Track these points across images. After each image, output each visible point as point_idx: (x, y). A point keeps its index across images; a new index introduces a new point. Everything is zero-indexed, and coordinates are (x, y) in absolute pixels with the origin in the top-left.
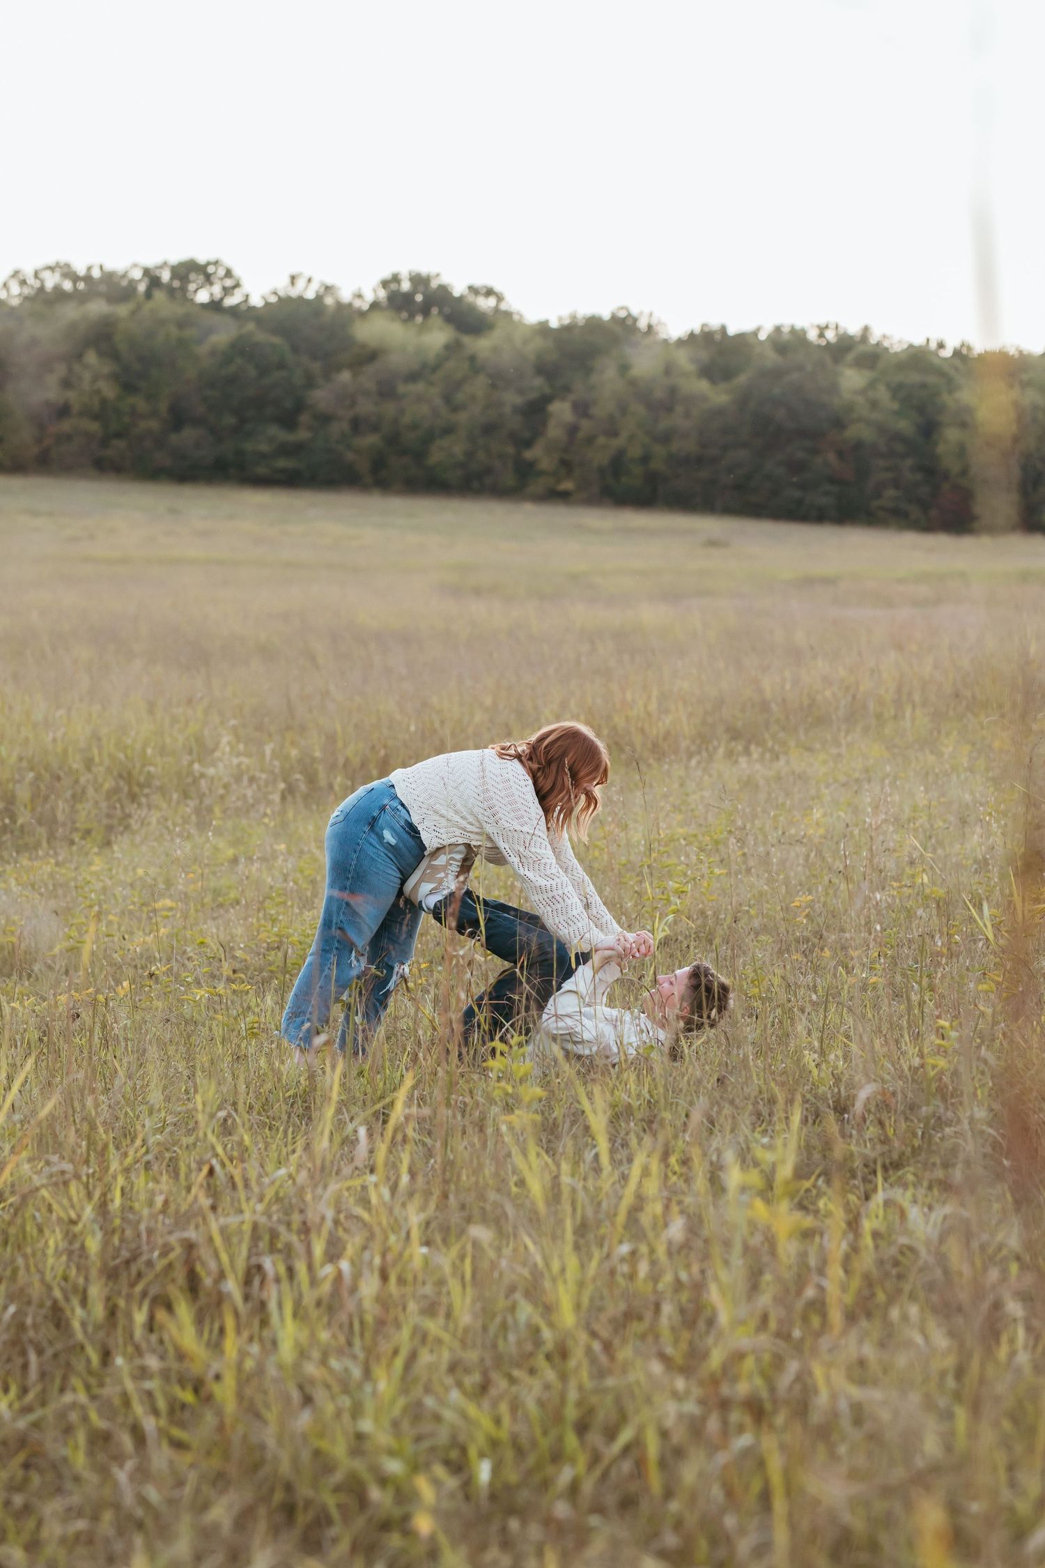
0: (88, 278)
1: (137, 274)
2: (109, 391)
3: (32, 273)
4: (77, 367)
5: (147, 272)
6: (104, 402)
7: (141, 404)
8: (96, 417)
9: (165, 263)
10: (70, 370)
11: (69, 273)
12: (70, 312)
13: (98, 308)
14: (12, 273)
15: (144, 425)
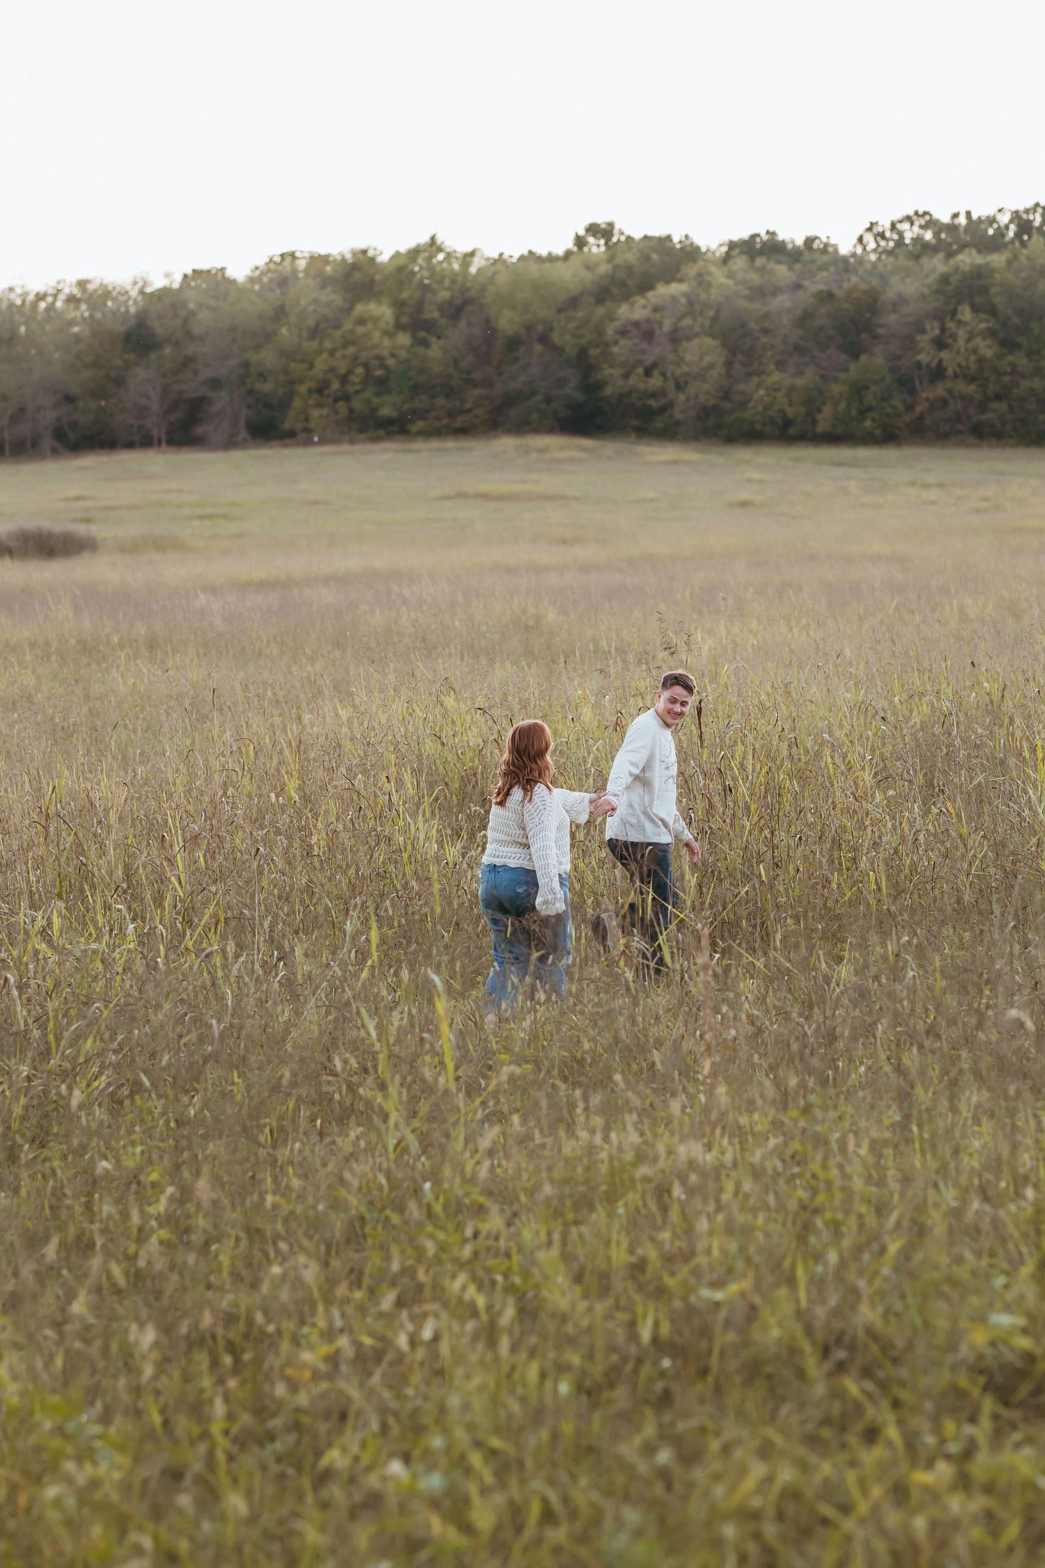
0: (952, 228)
1: (1004, 219)
2: (987, 349)
3: (888, 226)
4: (951, 325)
5: (1016, 214)
6: (981, 361)
7: (1022, 361)
8: (972, 379)
9: (1037, 205)
10: (943, 330)
11: (931, 223)
12: (938, 265)
13: (968, 259)
14: (868, 225)
15: (1025, 384)
